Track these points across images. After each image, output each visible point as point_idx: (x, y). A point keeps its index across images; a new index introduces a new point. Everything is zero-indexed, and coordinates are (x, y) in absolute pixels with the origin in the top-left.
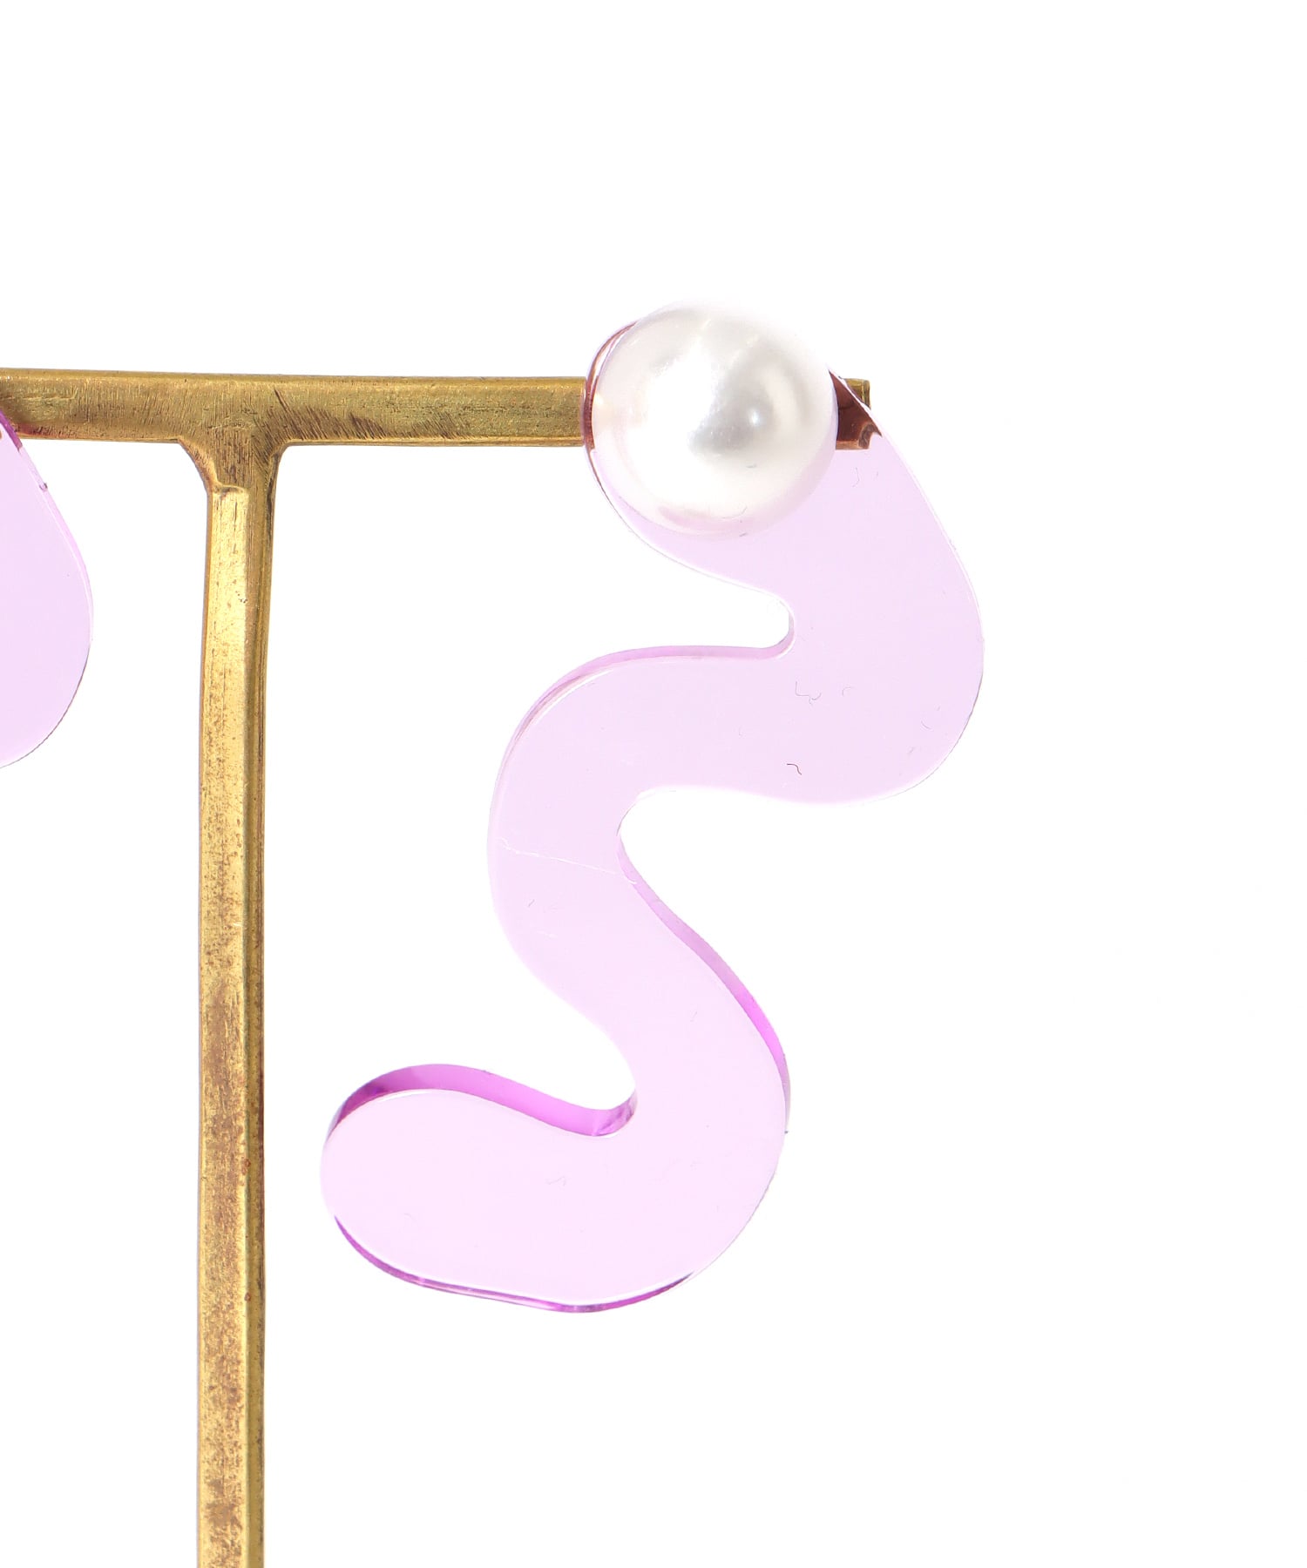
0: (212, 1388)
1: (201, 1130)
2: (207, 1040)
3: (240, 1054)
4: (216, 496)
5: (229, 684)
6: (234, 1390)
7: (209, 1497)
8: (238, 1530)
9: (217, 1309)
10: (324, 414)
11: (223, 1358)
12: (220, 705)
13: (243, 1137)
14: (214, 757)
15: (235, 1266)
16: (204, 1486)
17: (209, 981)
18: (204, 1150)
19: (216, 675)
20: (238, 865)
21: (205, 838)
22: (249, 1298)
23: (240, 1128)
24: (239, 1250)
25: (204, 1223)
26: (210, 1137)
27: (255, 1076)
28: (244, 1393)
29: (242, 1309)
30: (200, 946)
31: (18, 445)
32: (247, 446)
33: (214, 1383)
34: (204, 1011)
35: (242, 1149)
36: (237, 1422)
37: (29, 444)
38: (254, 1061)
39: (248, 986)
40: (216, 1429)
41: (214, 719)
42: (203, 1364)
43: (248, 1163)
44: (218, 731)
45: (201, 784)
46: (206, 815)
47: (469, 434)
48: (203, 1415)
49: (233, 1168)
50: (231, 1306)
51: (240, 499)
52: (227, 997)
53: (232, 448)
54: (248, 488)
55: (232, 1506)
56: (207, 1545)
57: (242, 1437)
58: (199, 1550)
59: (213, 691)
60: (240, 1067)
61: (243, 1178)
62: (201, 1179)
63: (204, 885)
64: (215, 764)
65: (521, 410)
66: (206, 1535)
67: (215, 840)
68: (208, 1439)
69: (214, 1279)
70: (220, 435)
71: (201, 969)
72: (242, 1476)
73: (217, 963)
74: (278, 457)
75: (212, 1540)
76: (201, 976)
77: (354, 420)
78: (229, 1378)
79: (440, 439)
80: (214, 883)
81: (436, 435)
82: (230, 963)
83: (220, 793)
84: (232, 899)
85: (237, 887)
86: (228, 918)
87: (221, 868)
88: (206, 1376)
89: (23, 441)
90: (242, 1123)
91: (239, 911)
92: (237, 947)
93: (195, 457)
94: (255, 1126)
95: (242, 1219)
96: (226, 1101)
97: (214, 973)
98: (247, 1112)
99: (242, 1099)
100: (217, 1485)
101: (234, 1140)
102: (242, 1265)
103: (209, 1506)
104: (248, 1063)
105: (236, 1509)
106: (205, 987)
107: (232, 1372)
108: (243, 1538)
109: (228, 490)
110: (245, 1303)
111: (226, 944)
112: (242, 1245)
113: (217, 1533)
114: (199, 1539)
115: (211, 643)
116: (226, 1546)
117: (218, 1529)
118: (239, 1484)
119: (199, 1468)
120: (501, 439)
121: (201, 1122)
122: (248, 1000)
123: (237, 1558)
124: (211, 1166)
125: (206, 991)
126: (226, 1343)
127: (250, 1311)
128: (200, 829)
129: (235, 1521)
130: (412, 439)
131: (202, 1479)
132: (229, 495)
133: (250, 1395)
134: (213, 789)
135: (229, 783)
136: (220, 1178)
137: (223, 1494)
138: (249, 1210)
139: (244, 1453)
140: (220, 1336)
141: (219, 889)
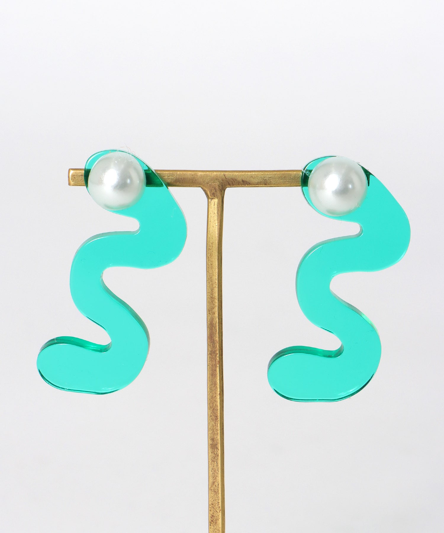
0: (211, 416)
1: (207, 354)
2: (209, 332)
3: (217, 335)
4: (210, 200)
5: (213, 246)
6: (216, 417)
7: (211, 442)
8: (218, 450)
9: (212, 397)
10: (236, 180)
11: (214, 409)
12: (211, 251)
13: (218, 355)
14: (210, 263)
15: (216, 387)
16: (209, 440)
17: (209, 318)
18: (208, 359)
19: (210, 244)
20: (216, 290)
21: (208, 283)
22: (220, 394)
23: (217, 353)
24: (217, 383)
25: (208, 376)
26: (210, 355)
27: (221, 341)
28: (219, 417)
29: (218, 397)
30: (207, 309)
31: (167, 187)
32: (217, 188)
33: (212, 415)
34: (208, 325)
35: (218, 358)
36: (217, 424)
38: (220, 337)
39: (219, 319)
40: (212, 426)
41: (210, 254)
42: (209, 411)
43: (219, 362)
44: (211, 257)
45: (207, 270)
46: (208, 277)
47: (271, 184)
48: (209, 423)
49: (215, 363)
50: (215, 396)
51: (216, 201)
52: (214, 322)
53: (213, 188)
54: (218, 198)
55: (216, 445)
56: (210, 454)
57: (219, 428)
58: (208, 455)
59: (209, 248)
60: (217, 339)
61: (218, 365)
62: (208, 366)
63: (208, 294)
64: (210, 265)
65: (284, 178)
66: (210, 451)
67: (210, 284)
68: (210, 428)
69: (211, 390)
70: (210, 185)
71: (207, 315)
72: (219, 437)
73: (211, 313)
74: (224, 190)
75: (212, 453)
76: (207, 317)
77: (243, 181)
78: (215, 413)
79: (264, 185)
80: (210, 294)
81: (263, 184)
82: (214, 313)
83: (211, 272)
84: (215, 298)
85: (216, 295)
86: (214, 303)
87: (212, 291)
88: (210, 413)
90: (218, 352)
91: (217, 301)
92: (216, 309)
93: (204, 191)
94: (221, 353)
95: (218, 375)
96: (214, 347)
97: (210, 316)
98: (219, 350)
99: (218, 346)
100: (213, 440)
101: (216, 356)
102: (218, 386)
103: (211, 444)
104: (219, 338)
105: (217, 445)
106: (208, 319)
107: (216, 412)
108: (219, 452)
109: (212, 199)
110: (219, 396)
111: (213, 309)
112: (218, 382)
113: (213, 451)
114: (208, 452)
115: (209, 235)
116: (215, 454)
117: (213, 450)
118: (218, 439)
119: (208, 435)
120: (279, 185)
121: (208, 352)
122: (219, 322)
123: (218, 457)
124: (210, 362)
125: (209, 320)
126: (214, 405)
127: (220, 398)
128: (207, 281)
129: (217, 448)
130: (257, 186)
131: (209, 438)
132: (213, 200)
133: (220, 418)
134: (210, 271)
135: (214, 270)
136: (212, 365)
137: (214, 442)
138: (220, 373)
139: (219, 432)
140: (213, 404)
141: (211, 296)
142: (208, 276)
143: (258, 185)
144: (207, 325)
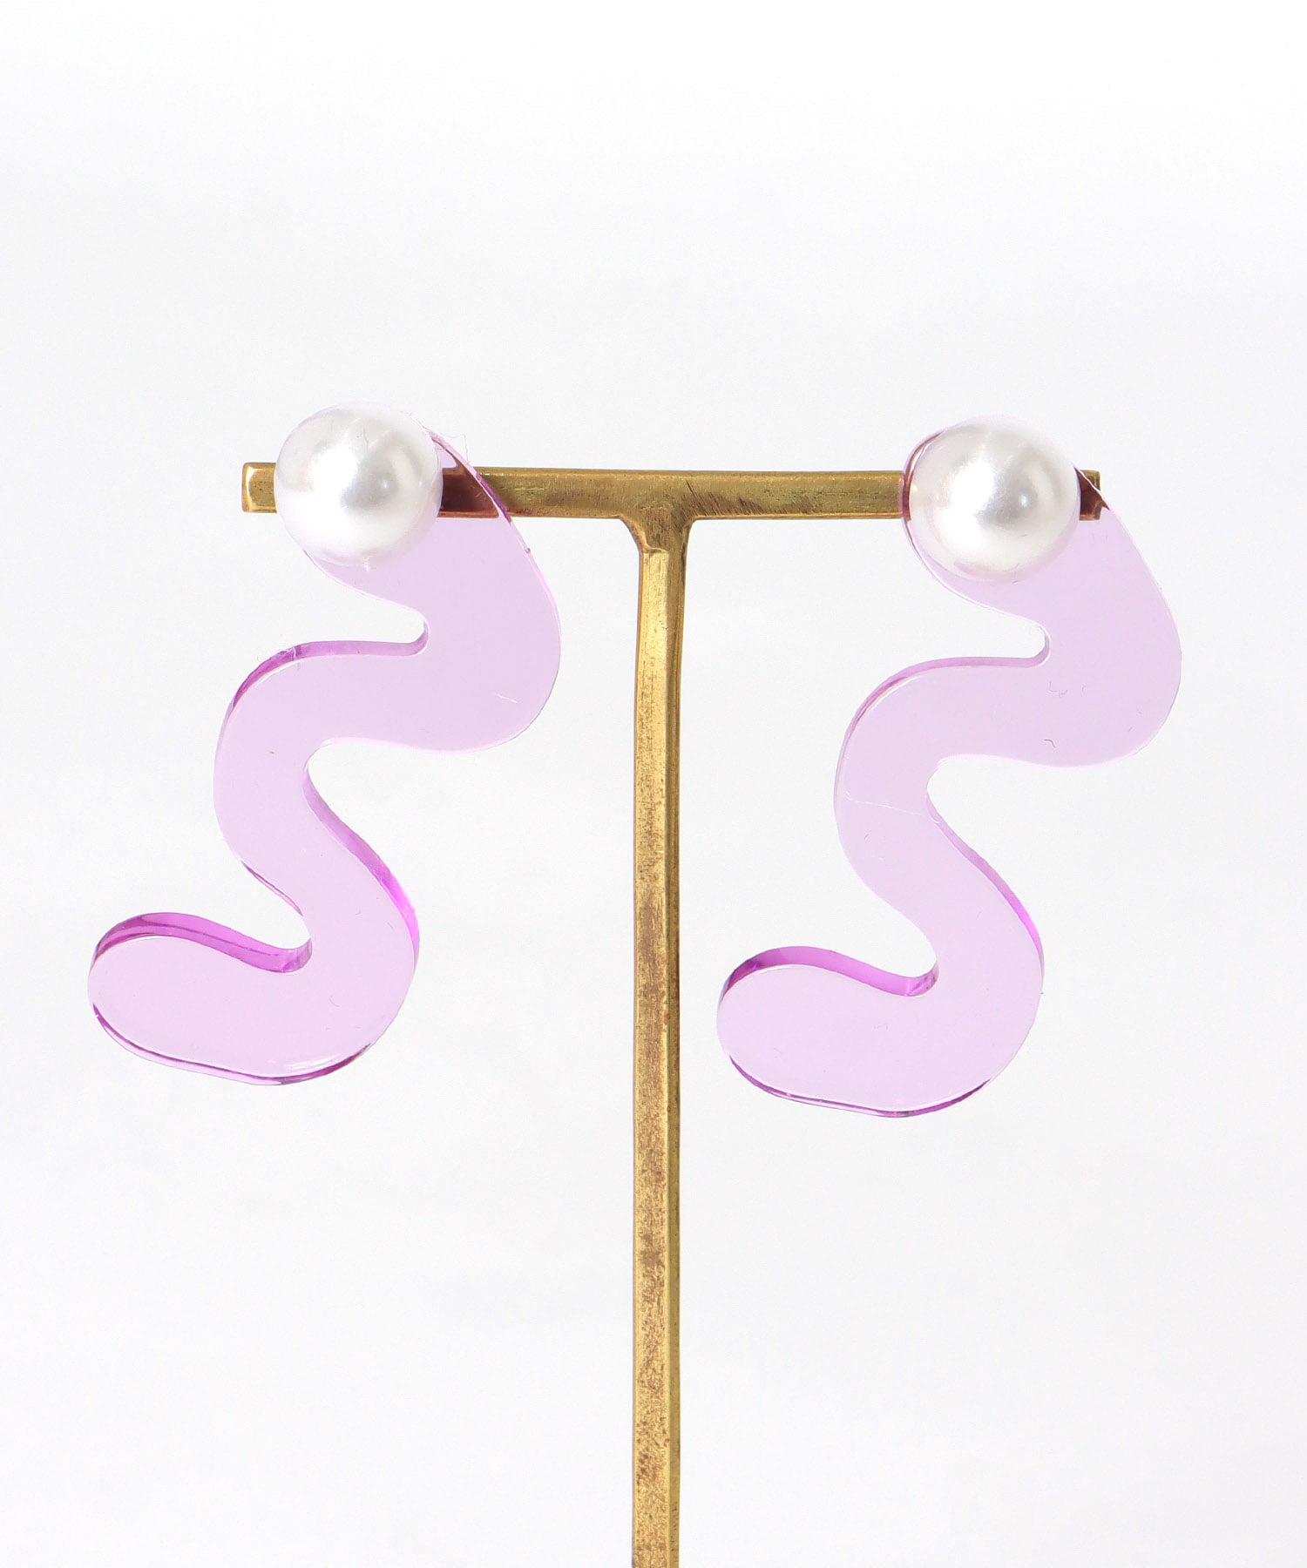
0: (644, 1171)
1: (635, 993)
2: (640, 932)
3: (663, 940)
4: (646, 555)
5: (655, 685)
6: (659, 1173)
7: (641, 1246)
8: (662, 1268)
9: (647, 1117)
10: (721, 498)
11: (652, 1150)
12: (649, 700)
13: (665, 998)
14: (644, 736)
15: (660, 1088)
16: (637, 1239)
17: (641, 891)
18: (638, 1007)
19: (646, 679)
20: (661, 810)
21: (638, 791)
22: (669, 1110)
23: (663, 992)
24: (663, 1077)
25: (637, 1057)
26: (642, 998)
27: (674, 956)
28: (666, 1175)
29: (665, 1117)
30: (635, 865)
31: (509, 520)
32: (668, 520)
33: (645, 1168)
34: (638, 912)
35: (665, 1007)
36: (662, 1195)
37: (516, 520)
38: (673, 946)
39: (668, 894)
40: (646, 1200)
41: (645, 710)
42: (637, 1156)
43: (668, 1016)
44: (647, 718)
45: (635, 755)
46: (639, 776)
47: (821, 511)
48: (637, 1189)
49: (659, 1020)
50: (657, 1115)
51: (661, 559)
52: (654, 904)
53: (657, 522)
54: (668, 550)
55: (658, 1253)
56: (640, 1280)
57: (665, 1205)
58: (634, 1283)
59: (645, 691)
60: (663, 950)
61: (665, 1027)
62: (635, 1028)
63: (638, 823)
64: (645, 741)
65: (858, 494)
66: (640, 1272)
67: (645, 794)
68: (641, 1207)
69: (644, 1096)
70: (649, 513)
71: (635, 881)
72: (665, 1232)
73: (647, 878)
74: (689, 528)
75: (644, 1276)
76: (635, 887)
77: (742, 502)
78: (655, 1165)
79: (802, 515)
80: (645, 822)
81: (798, 512)
82: (656, 878)
83: (648, 761)
84: (657, 834)
85: (661, 825)
86: (655, 847)
87: (650, 813)
88: (639, 1163)
89: (513, 518)
90: (664, 988)
91: (662, 843)
92: (660, 867)
93: (631, 529)
94: (673, 990)
95: (665, 1055)
96: (654, 973)
97: (645, 885)
98: (669, 982)
99: (665, 972)
100: (647, 1238)
101: (659, 1001)
102: (665, 1087)
103: (642, 1253)
104: (669, 947)
105: (661, 1255)
106: (638, 894)
107: (658, 1160)
108: (666, 1274)
109: (654, 552)
110: (667, 1113)
111: (653, 865)
112: (665, 1072)
113: (647, 1271)
114: (634, 1275)
115: (643, 657)
116: (653, 1280)
117: (648, 1268)
118: (663, 1238)
119: (634, 1226)
120: (844, 514)
121: (635, 988)
122: (668, 904)
123: (662, 1289)
124: (642, 1019)
125: (639, 897)
126: (654, 1140)
127: (670, 1118)
128: (635, 786)
129: (660, 1263)
130: (782, 515)
131: (637, 1235)
132: (655, 555)
133: (670, 1177)
134: (644, 758)
135: (655, 754)
136: (649, 1026)
137: (651, 1244)
138: (669, 1048)
139: (666, 1216)
140: (649, 1136)
141: (648, 827)
142: (640, 772)
143: (785, 512)
144: (635, 913)
